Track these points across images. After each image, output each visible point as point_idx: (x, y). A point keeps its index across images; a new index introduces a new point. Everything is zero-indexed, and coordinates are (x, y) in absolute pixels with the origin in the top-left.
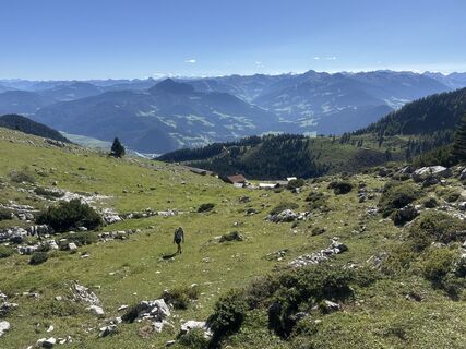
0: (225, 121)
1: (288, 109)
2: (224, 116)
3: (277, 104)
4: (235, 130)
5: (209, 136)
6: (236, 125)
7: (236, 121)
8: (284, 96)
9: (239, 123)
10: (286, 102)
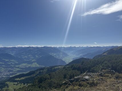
0: (8, 62)
1: (26, 57)
2: (7, 60)
3: (22, 56)
4: (12, 64)
5: (3, 67)
6: (12, 62)
7: (12, 61)
8: (24, 53)
9: (13, 62)
10: (25, 55)
